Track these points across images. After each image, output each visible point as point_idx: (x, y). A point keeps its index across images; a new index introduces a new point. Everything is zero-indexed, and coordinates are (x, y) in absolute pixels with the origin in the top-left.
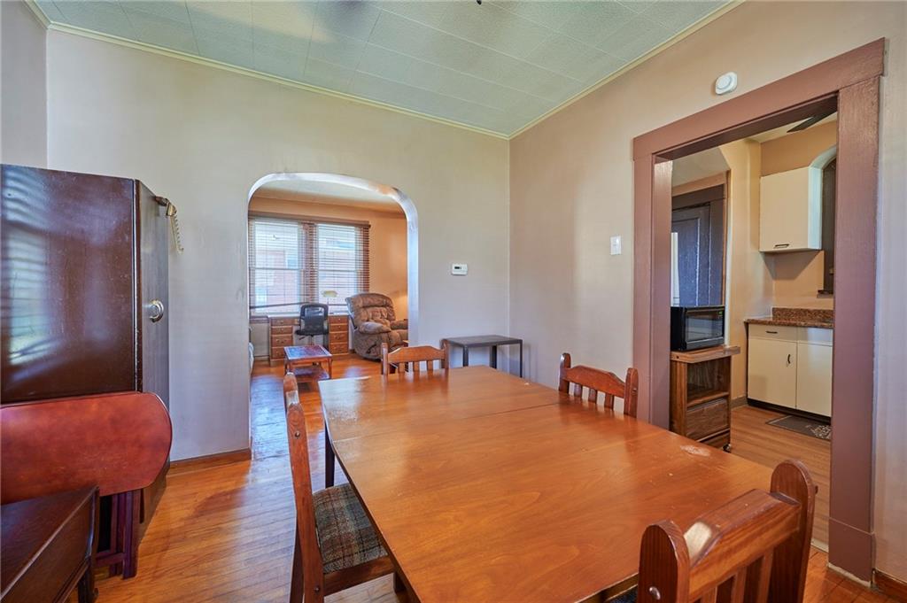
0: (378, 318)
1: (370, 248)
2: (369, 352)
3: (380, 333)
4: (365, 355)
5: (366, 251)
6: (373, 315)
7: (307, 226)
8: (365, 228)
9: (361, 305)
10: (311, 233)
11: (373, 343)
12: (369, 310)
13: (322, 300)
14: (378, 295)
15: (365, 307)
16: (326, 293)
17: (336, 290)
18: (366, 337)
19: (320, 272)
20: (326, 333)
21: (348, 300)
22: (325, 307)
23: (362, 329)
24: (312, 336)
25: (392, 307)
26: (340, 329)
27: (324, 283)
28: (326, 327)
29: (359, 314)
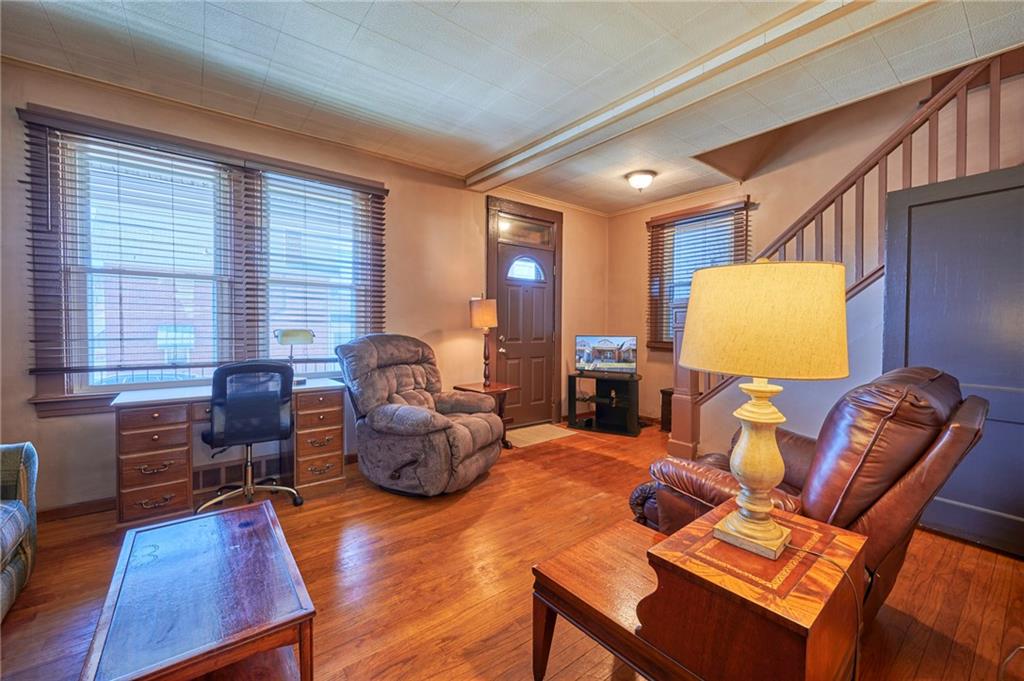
0: (410, 390)
1: (385, 240)
2: (396, 475)
3: (428, 434)
4: (388, 484)
5: (378, 246)
6: (400, 384)
7: (236, 174)
8: (376, 196)
9: (373, 362)
10: (250, 193)
11: (408, 457)
12: (391, 373)
13: (276, 352)
14: (406, 338)
15: (382, 367)
16: (286, 335)
17: (310, 326)
18: (390, 440)
19: (271, 287)
20: (285, 434)
21: (344, 351)
22: (284, 370)
23: (381, 424)
24: (249, 445)
25: (433, 364)
26: (322, 423)
27: (281, 311)
28: (285, 418)
29: (372, 385)
